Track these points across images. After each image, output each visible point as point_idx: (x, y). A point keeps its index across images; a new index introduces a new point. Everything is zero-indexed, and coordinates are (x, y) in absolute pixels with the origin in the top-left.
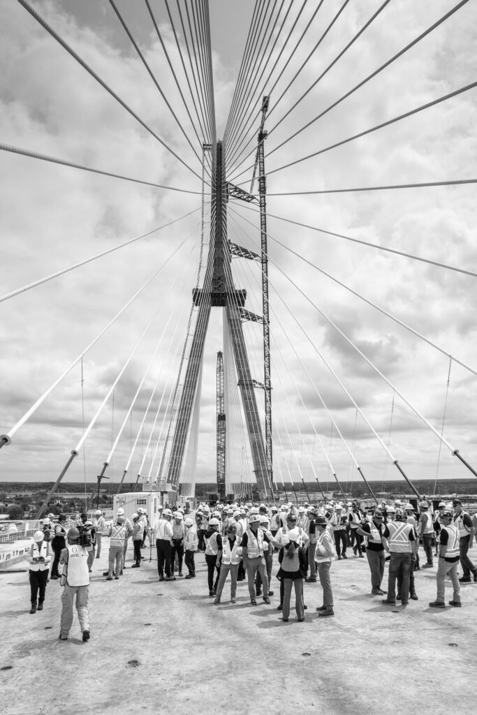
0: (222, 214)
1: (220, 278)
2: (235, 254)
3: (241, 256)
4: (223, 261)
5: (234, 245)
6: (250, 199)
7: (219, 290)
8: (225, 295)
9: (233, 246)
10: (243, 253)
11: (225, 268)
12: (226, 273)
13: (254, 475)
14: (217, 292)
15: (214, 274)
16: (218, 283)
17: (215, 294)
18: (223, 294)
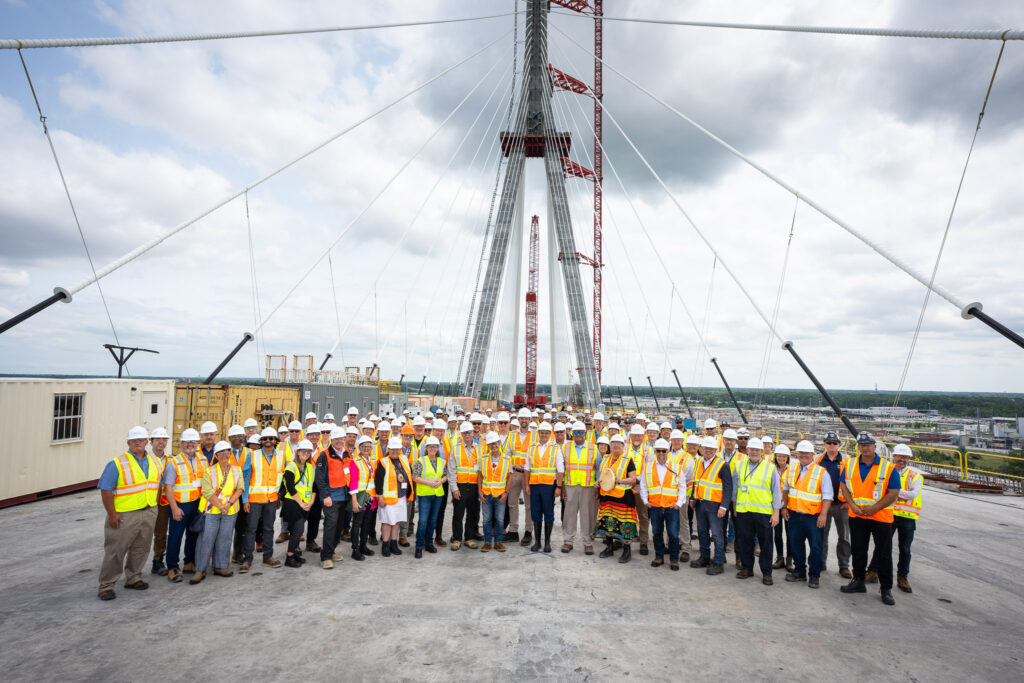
0: (540, 27)
1: (536, 117)
2: (558, 85)
3: (567, 88)
4: (541, 93)
5: (557, 71)
6: (580, 7)
7: (535, 134)
8: (542, 140)
9: (556, 74)
10: (569, 84)
11: (544, 103)
12: (545, 110)
13: (576, 374)
14: (532, 136)
15: (529, 112)
16: (534, 123)
17: (530, 139)
18: (540, 139)
